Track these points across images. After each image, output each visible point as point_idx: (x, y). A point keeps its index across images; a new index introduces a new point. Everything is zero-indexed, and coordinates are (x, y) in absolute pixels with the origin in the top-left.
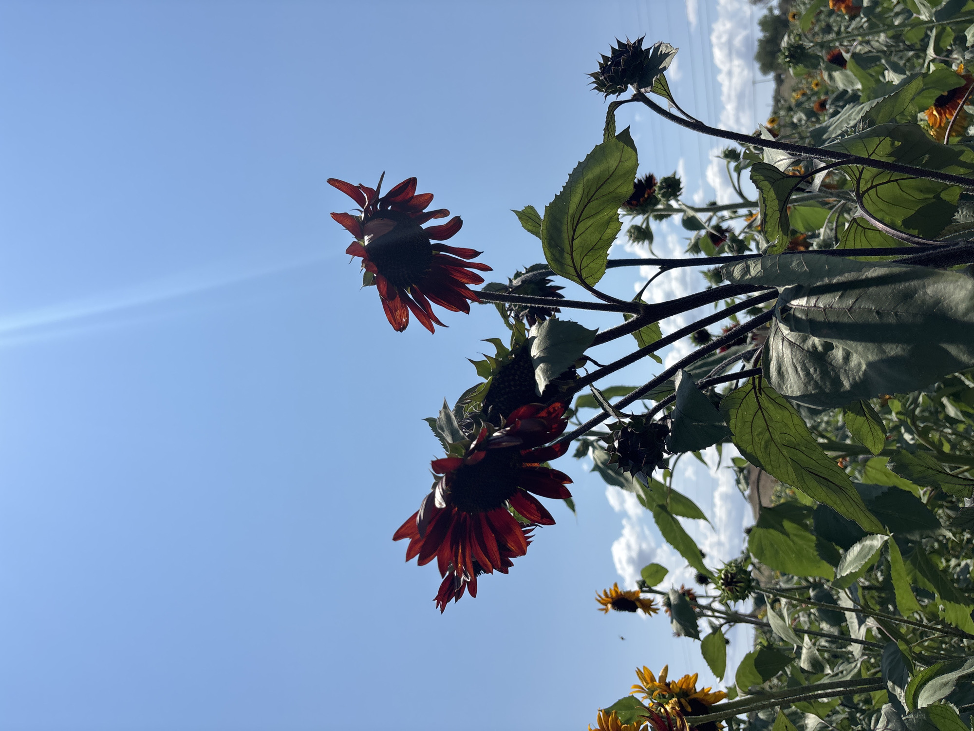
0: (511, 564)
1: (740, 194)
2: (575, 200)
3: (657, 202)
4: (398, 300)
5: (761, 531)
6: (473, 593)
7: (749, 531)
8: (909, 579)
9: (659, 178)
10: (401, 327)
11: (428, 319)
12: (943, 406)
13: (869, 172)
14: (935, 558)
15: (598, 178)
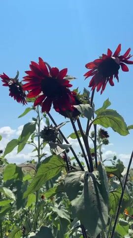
0: (12, 97)
1: (105, 161)
2: (117, 118)
3: (102, 138)
4: (95, 66)
5: (15, 167)
6: (4, 85)
7: (15, 164)
8: (4, 205)
9: (108, 139)
10: (87, 66)
11: (88, 75)
12: (50, 212)
13: (120, 195)
14: (9, 211)
15: (121, 124)
